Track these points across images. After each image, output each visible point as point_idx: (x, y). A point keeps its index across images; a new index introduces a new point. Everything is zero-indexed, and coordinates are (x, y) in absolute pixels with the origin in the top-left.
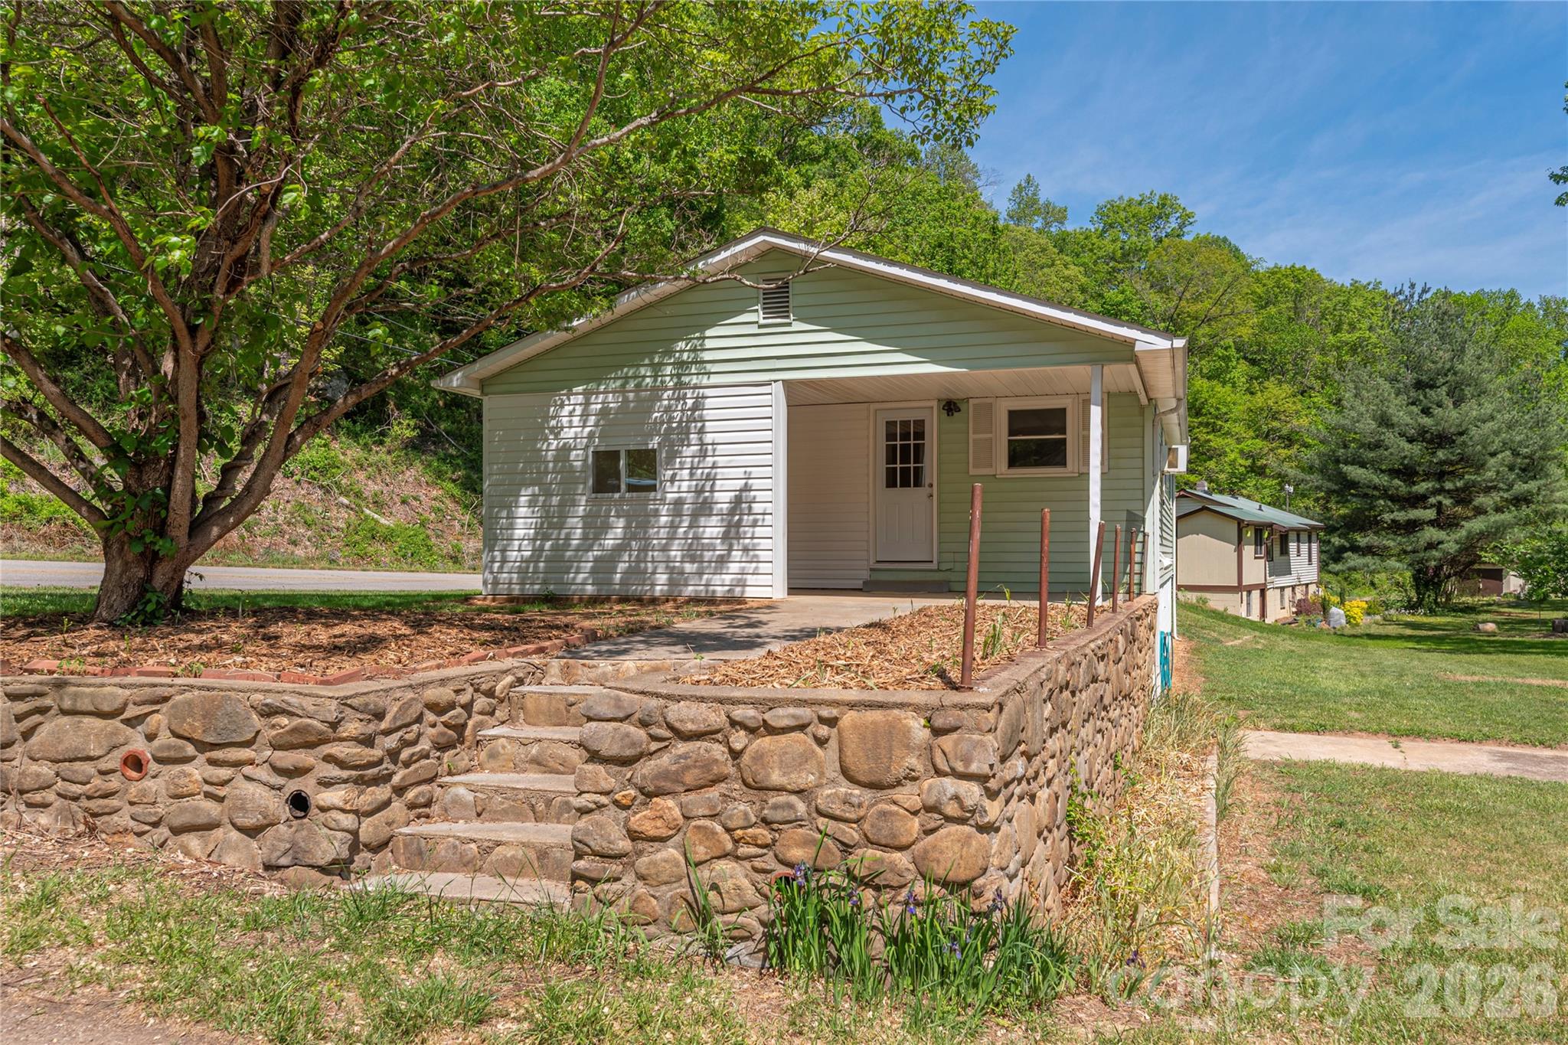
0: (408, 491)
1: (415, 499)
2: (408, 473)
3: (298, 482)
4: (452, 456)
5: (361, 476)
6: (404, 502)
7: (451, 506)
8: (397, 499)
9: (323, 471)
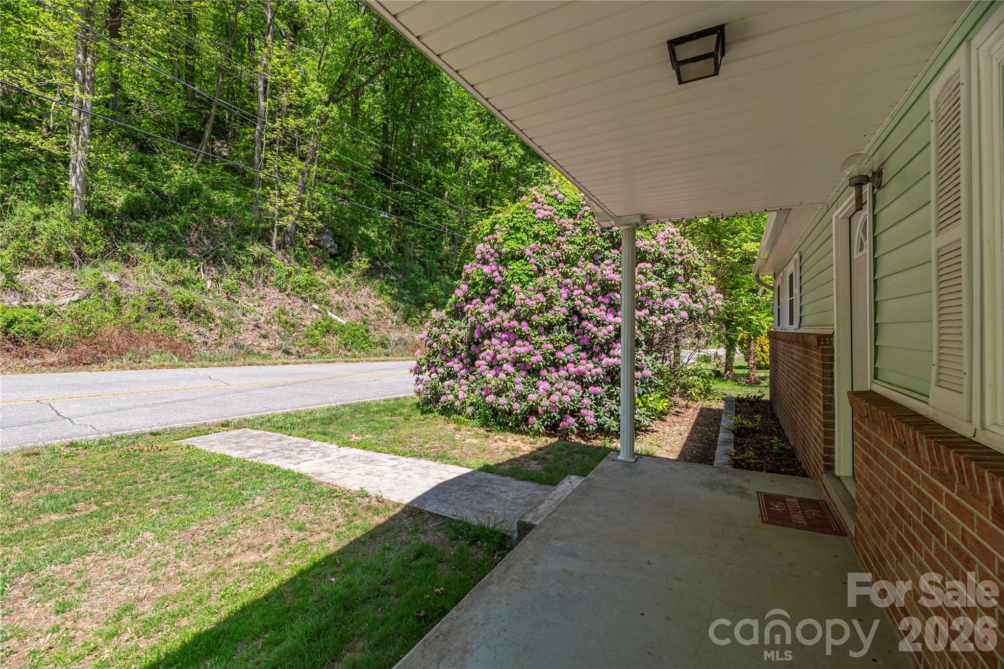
0: (361, 301)
1: (365, 305)
2: (363, 290)
3: (288, 295)
4: (393, 281)
5: (332, 291)
6: (357, 308)
7: (387, 310)
8: (353, 306)
9: (305, 288)
